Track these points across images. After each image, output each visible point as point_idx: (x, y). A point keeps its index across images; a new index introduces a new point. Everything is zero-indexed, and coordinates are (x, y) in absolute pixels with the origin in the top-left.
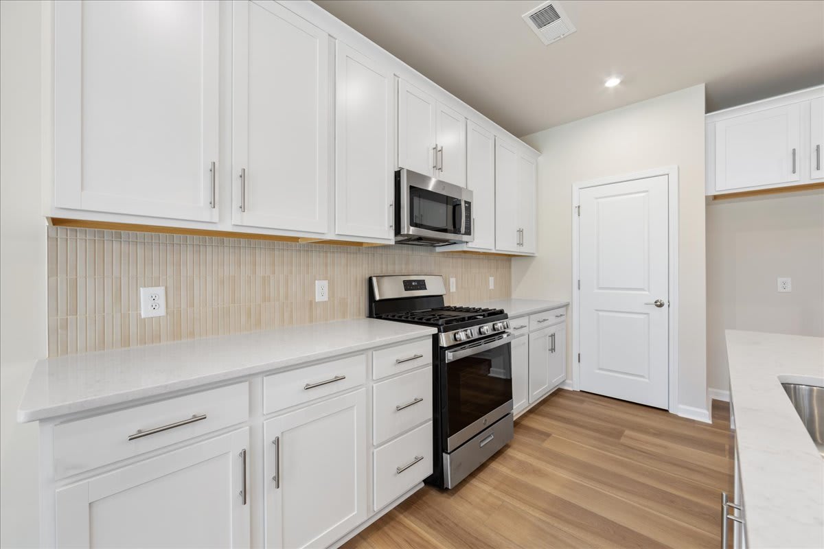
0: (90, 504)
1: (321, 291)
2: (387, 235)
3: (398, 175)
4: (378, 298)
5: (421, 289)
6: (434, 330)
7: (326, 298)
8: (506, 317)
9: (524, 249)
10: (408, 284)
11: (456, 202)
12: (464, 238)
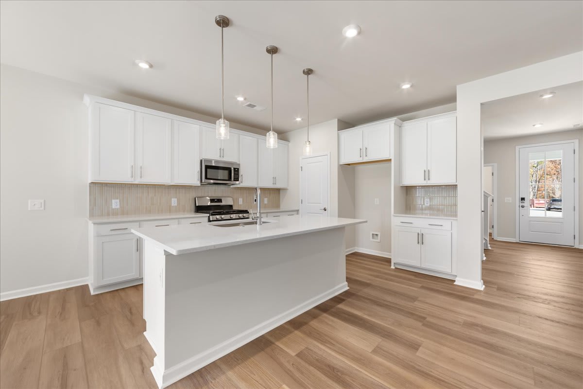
0: (103, 243)
1: (174, 202)
3: (201, 161)
4: (197, 205)
5: (219, 202)
6: (208, 215)
7: (176, 205)
8: (248, 213)
9: (278, 186)
10: (212, 201)
11: (229, 169)
12: (234, 182)
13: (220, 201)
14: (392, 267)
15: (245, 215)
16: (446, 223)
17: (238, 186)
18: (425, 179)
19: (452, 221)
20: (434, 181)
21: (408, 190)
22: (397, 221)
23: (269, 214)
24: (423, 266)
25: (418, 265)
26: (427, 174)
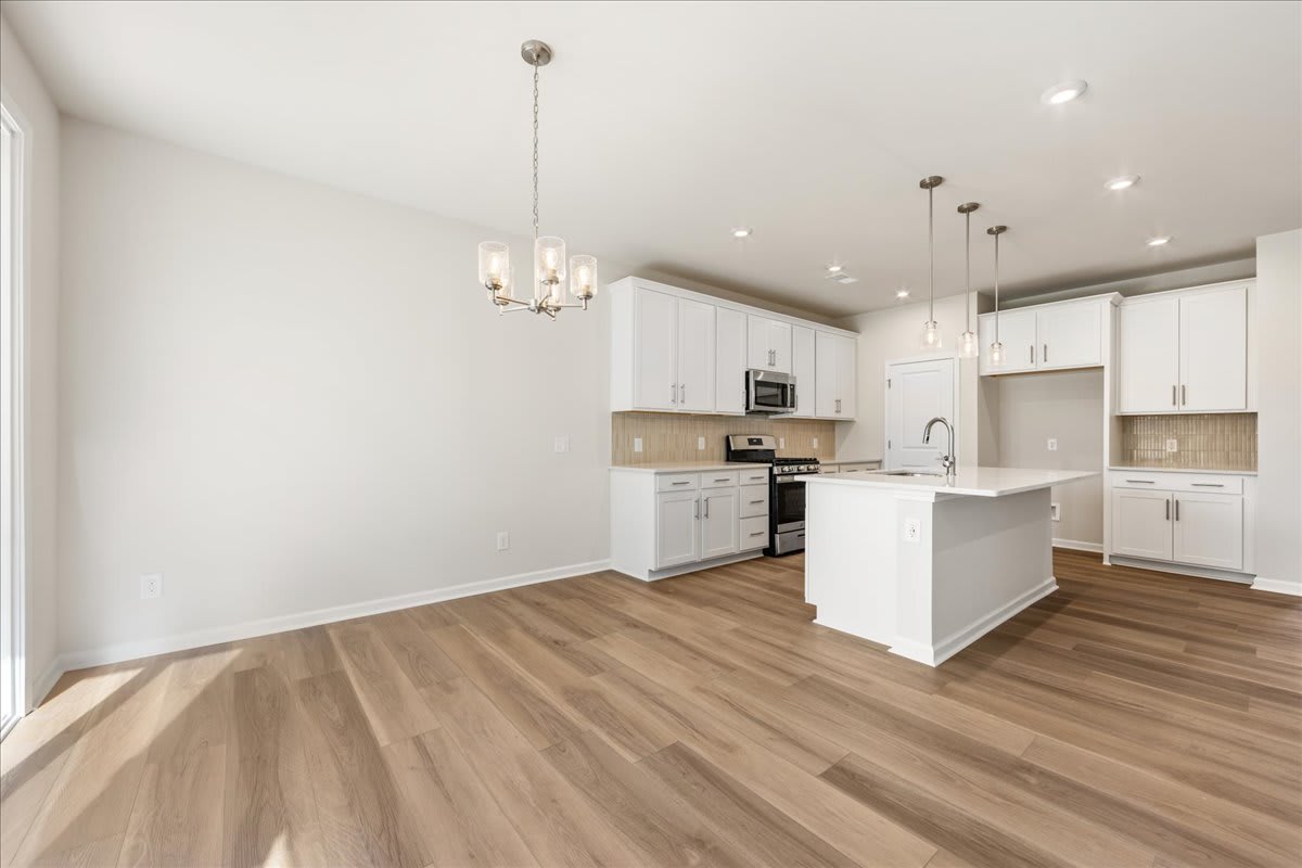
1: (701, 443)
2: (742, 412)
3: (747, 373)
4: (732, 449)
5: (759, 445)
6: (771, 465)
7: (704, 448)
8: (818, 463)
9: (842, 416)
10: (751, 442)
11: (784, 387)
12: (790, 410)
13: (759, 442)
14: (1106, 562)
15: (812, 467)
16: (1232, 482)
17: (790, 416)
18: (1174, 403)
19: (1245, 478)
20: (1194, 406)
21: (1126, 423)
22: (1116, 480)
23: (842, 467)
24: (1179, 558)
25: (1168, 557)
26: (1179, 393)
